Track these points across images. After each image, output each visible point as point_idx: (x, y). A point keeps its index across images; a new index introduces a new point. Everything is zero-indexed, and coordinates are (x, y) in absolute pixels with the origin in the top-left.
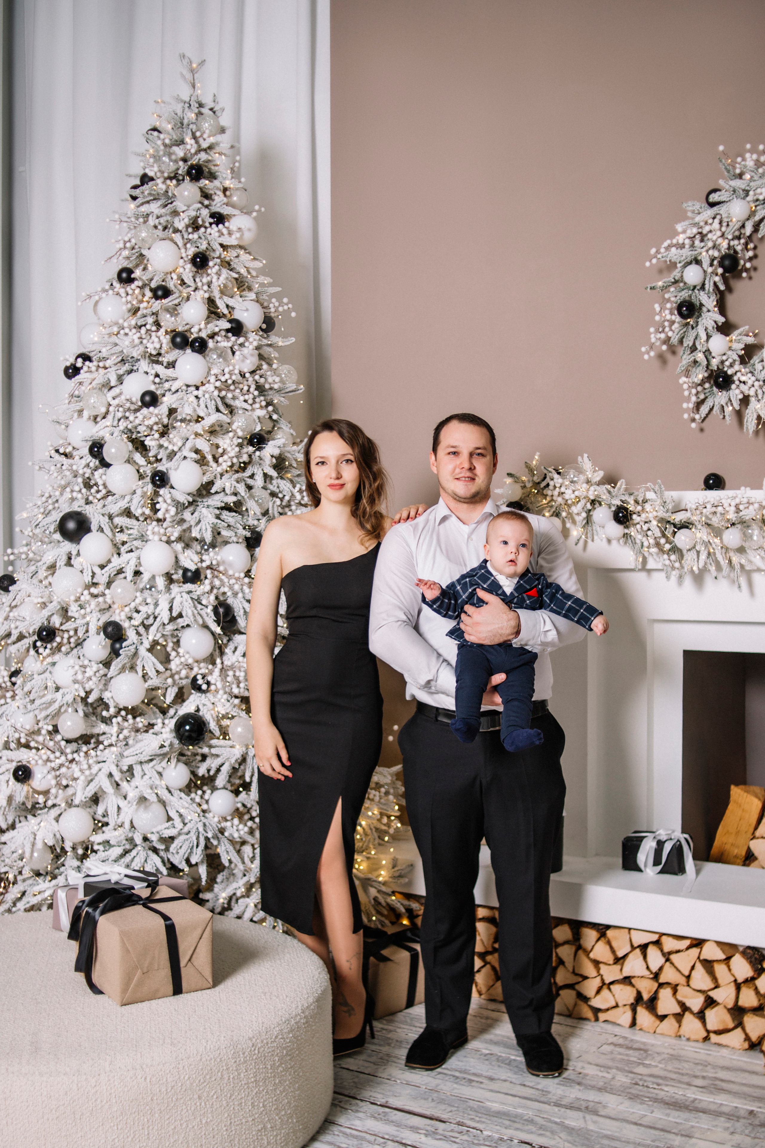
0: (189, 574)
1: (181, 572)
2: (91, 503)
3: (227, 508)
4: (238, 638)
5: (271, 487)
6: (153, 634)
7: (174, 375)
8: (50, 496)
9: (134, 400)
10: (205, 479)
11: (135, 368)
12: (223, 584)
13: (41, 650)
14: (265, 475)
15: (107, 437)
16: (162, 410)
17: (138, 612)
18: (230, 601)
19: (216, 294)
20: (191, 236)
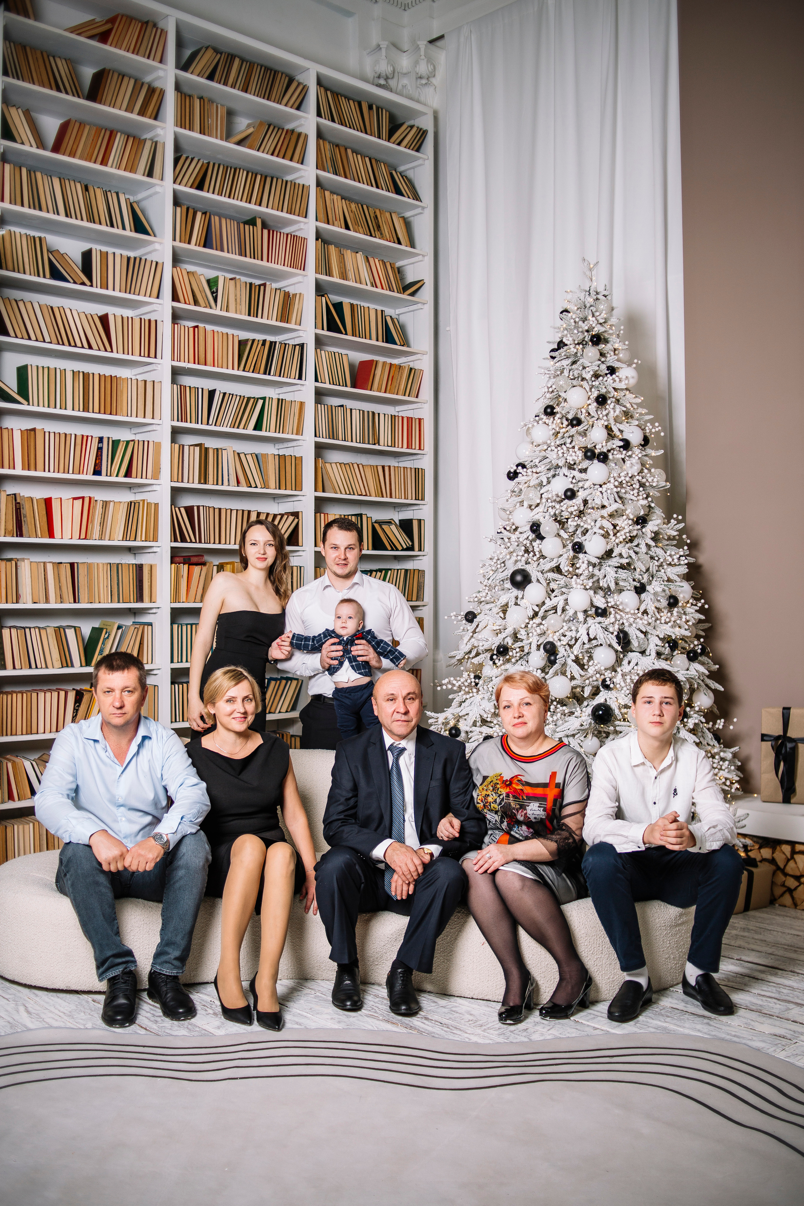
0: (600, 611)
1: (594, 609)
2: (529, 563)
3: (622, 567)
4: (630, 655)
5: (651, 553)
6: (576, 650)
7: (586, 478)
8: (498, 559)
9: (560, 494)
10: (609, 548)
11: (557, 473)
12: (622, 618)
13: (497, 661)
14: (647, 544)
15: (542, 520)
16: (578, 502)
17: (565, 636)
18: (626, 629)
19: (612, 422)
20: (594, 383)
